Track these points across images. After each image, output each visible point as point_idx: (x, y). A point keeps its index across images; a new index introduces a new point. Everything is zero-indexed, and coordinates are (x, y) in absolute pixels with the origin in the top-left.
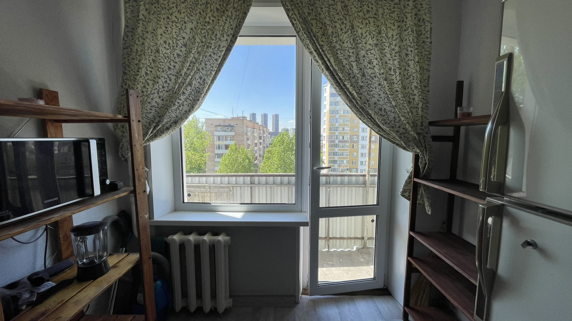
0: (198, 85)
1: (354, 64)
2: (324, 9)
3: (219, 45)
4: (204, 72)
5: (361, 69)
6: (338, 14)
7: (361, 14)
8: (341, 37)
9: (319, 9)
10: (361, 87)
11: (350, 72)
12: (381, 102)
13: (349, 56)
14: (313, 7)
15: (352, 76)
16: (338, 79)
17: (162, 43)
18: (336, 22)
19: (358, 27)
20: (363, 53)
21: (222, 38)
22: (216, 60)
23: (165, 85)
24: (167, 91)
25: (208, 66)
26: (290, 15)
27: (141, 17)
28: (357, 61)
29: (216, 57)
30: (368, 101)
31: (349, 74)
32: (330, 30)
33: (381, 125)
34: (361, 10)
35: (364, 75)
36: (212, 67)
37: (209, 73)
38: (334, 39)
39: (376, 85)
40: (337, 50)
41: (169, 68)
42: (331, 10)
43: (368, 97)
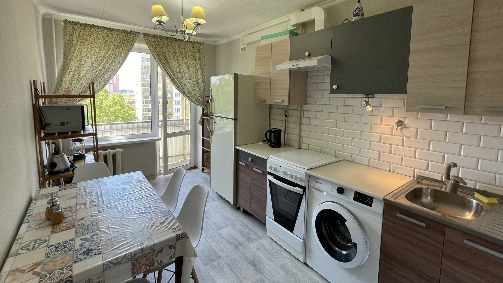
0: (107, 78)
1: (179, 74)
2: (166, 52)
3: (119, 61)
4: (111, 72)
5: (181, 76)
6: (172, 54)
7: (180, 55)
8: (173, 63)
9: (164, 52)
10: (182, 82)
11: (177, 77)
12: (189, 89)
13: (177, 70)
14: (161, 50)
15: (178, 78)
16: (173, 79)
17: (84, 56)
18: (171, 57)
19: (180, 59)
20: (182, 71)
21: (120, 58)
23: (90, 77)
24: (90, 80)
25: (114, 70)
26: (152, 51)
27: (74, 43)
28: (180, 73)
29: (117, 66)
30: (184, 88)
31: (177, 78)
32: (169, 60)
33: (190, 97)
34: (180, 54)
35: (183, 78)
37: (113, 73)
38: (171, 64)
39: (187, 83)
40: (172, 68)
41: (93, 70)
42: (169, 52)
43: (185, 86)
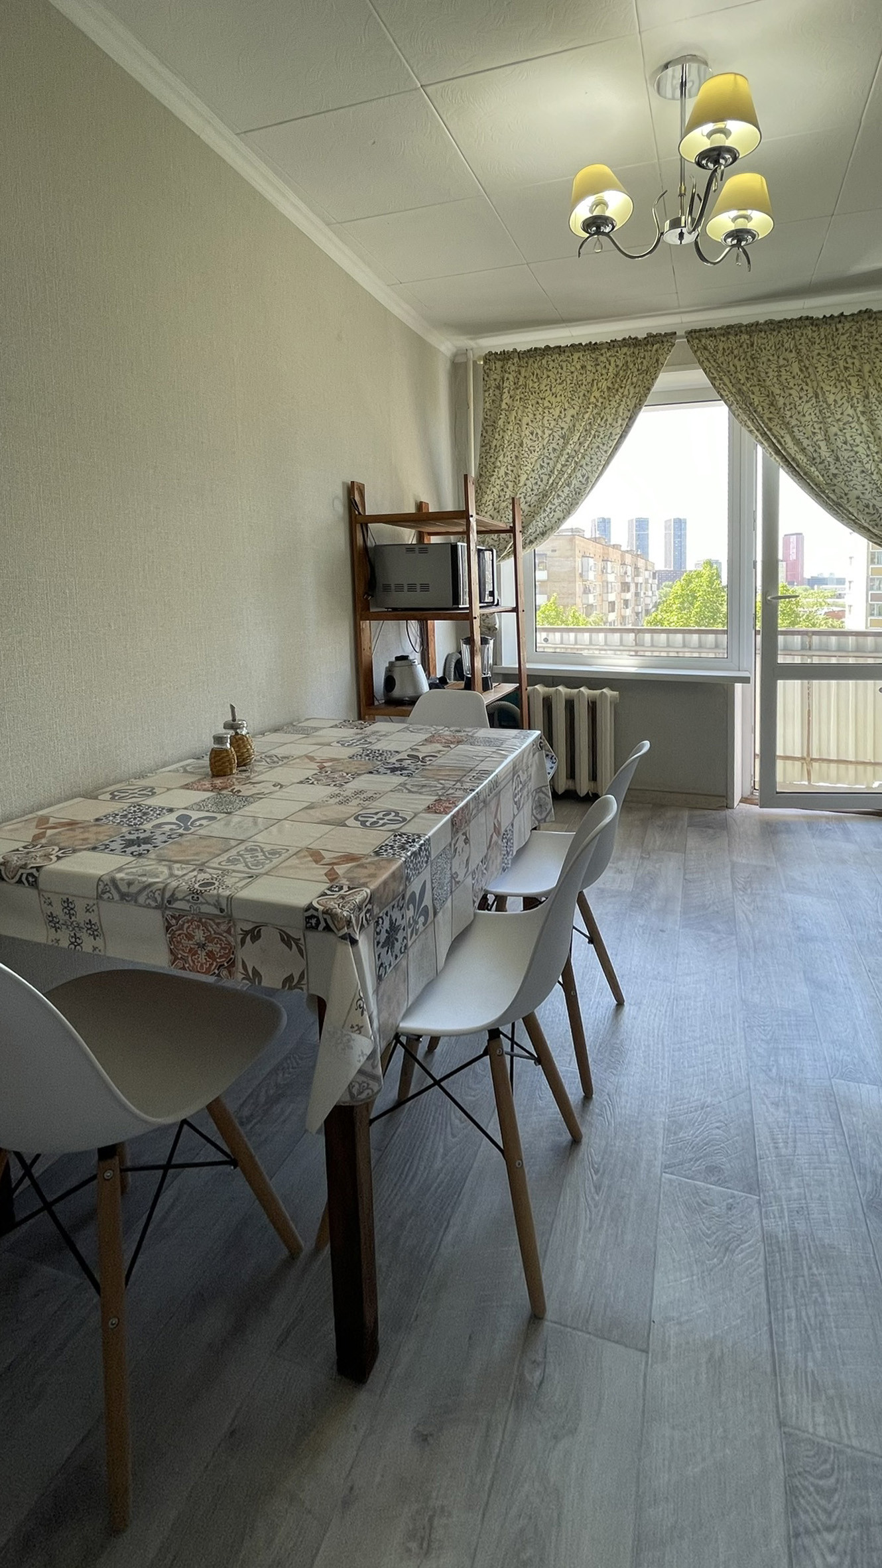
0: (578, 485)
1: (823, 444)
2: (771, 374)
3: (611, 433)
4: (589, 468)
5: (833, 451)
6: (794, 377)
8: (800, 408)
9: (763, 375)
10: (835, 475)
11: (815, 455)
12: (868, 496)
13: (814, 433)
14: (753, 371)
15: (818, 460)
16: (795, 465)
17: (528, 434)
18: (791, 388)
19: (830, 391)
20: (834, 430)
21: (614, 424)
22: (606, 452)
23: (535, 487)
24: (536, 495)
25: (595, 461)
26: (717, 384)
27: (504, 406)
28: (827, 439)
29: (605, 448)
30: (846, 494)
31: (814, 459)
32: (781, 401)
33: (871, 528)
35: (837, 459)
36: (600, 461)
37: (595, 468)
38: (787, 412)
39: (858, 472)
40: (792, 427)
41: (542, 467)
43: (846, 489)
